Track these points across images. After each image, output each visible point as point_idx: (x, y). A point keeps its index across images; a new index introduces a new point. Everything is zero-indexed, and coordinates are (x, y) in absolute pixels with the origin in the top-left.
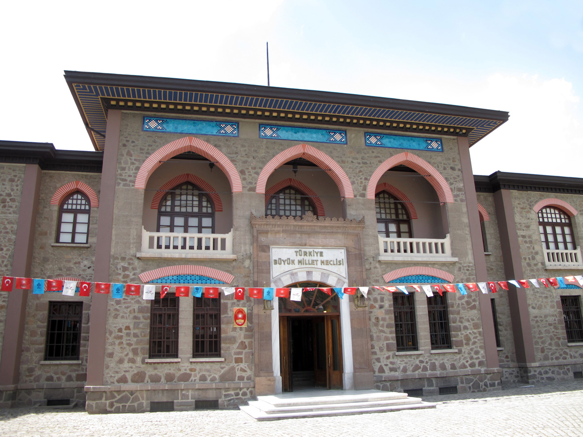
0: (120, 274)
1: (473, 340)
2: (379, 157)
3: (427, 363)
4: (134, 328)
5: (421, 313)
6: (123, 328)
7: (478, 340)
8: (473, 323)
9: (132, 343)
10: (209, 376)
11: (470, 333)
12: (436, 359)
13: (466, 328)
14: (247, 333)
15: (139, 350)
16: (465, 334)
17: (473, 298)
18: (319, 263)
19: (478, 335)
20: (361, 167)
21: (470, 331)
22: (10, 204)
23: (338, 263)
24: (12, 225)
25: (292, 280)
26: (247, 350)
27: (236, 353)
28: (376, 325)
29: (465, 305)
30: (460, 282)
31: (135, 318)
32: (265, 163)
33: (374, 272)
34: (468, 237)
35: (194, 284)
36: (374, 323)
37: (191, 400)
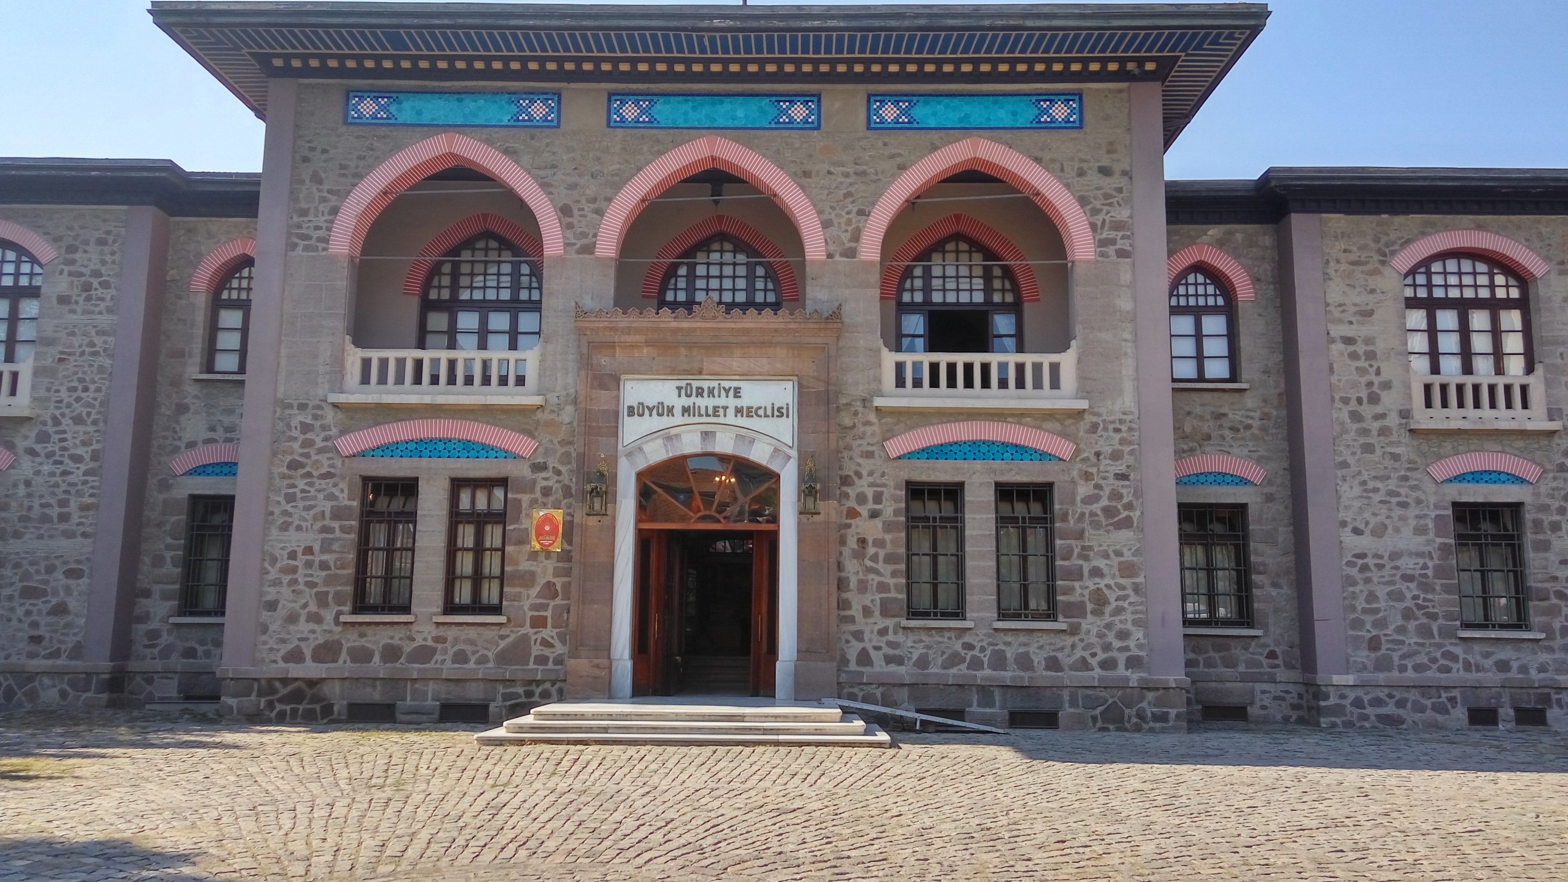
0: (295, 439)
1: (1114, 604)
2: (900, 155)
3: (983, 649)
4: (323, 550)
5: (975, 533)
6: (300, 551)
7: (1130, 604)
8: (1120, 563)
9: (317, 581)
10: (475, 653)
11: (1108, 586)
12: (1008, 644)
13: (1096, 572)
14: (560, 565)
15: (330, 597)
16: (1093, 587)
17: (1125, 500)
18: (731, 412)
19: (1130, 592)
20: (851, 184)
21: (1107, 581)
22: (99, 292)
23: (776, 413)
24: (104, 338)
25: (667, 451)
26: (558, 601)
27: (535, 607)
28: (859, 555)
29: (1102, 518)
30: (1094, 459)
31: (324, 529)
32: (618, 187)
33: (864, 433)
34: (1128, 348)
35: (451, 460)
36: (853, 550)
37: (431, 703)
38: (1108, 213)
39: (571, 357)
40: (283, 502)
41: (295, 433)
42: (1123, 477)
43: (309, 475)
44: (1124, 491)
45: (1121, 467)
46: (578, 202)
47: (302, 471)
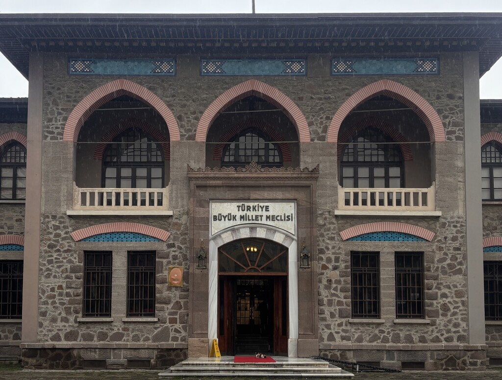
0: (51, 233)
1: (452, 311)
2: (347, 89)
3: (389, 333)
4: (67, 287)
5: (385, 277)
6: (56, 288)
7: (460, 310)
8: (456, 291)
9: (65, 302)
10: (142, 336)
11: (450, 302)
12: (401, 330)
13: (444, 296)
14: (183, 293)
15: (72, 309)
16: (442, 303)
17: (459, 260)
18: (264, 218)
19: (460, 304)
20: (323, 104)
21: (449, 299)
23: (286, 219)
25: (233, 237)
26: (182, 311)
27: (170, 314)
28: (328, 287)
29: (447, 269)
30: (443, 241)
31: (67, 277)
32: (206, 106)
33: (330, 228)
34: (461, 185)
35: (128, 242)
36: (325, 285)
37: (123, 360)
38: (452, 117)
39: (185, 191)
40: (47, 264)
41: (51, 230)
42: (458, 249)
43: (58, 251)
44: (458, 256)
45: (456, 244)
46: (186, 114)
47: (55, 249)
